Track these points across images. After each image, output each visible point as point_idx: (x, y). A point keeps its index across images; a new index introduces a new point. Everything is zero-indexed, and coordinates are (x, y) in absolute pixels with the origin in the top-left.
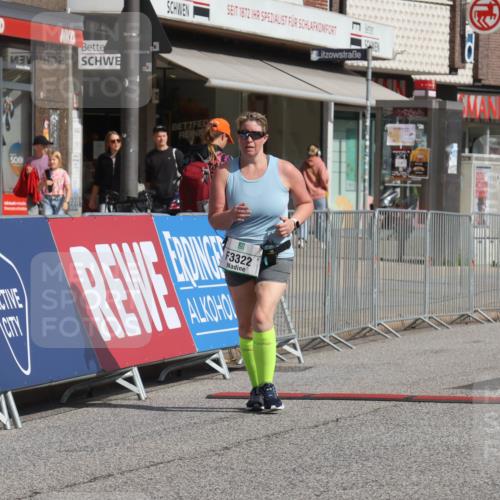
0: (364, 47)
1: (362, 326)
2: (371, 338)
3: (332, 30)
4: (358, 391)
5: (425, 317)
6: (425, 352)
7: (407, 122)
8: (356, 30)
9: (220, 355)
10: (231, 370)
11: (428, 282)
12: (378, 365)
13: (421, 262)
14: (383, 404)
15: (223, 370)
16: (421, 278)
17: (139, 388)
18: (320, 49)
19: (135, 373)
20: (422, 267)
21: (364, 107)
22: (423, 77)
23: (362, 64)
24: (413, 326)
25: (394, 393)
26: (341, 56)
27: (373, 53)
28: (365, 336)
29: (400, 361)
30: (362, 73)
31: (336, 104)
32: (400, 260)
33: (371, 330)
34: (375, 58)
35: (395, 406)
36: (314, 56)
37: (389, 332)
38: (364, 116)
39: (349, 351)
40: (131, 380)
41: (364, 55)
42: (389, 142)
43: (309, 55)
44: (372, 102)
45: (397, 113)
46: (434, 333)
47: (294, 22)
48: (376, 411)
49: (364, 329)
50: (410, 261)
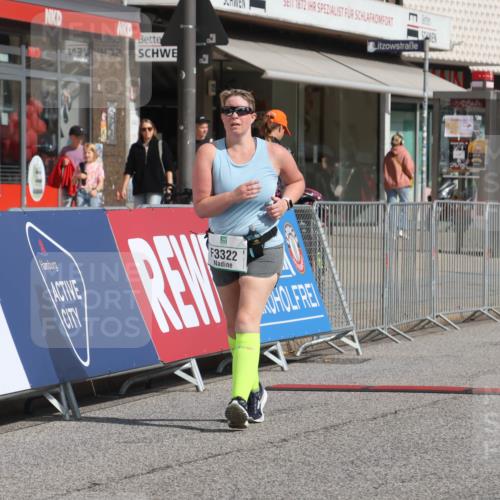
0: (420, 38)
1: (421, 318)
2: (431, 330)
3: (389, 21)
4: (416, 383)
5: (484, 309)
6: (484, 344)
7: (465, 113)
8: (413, 21)
9: (279, 347)
10: (289, 362)
11: (487, 273)
12: (438, 357)
13: (480, 254)
14: (442, 395)
15: (281, 362)
16: (479, 270)
17: (197, 379)
18: (377, 41)
19: (193, 364)
20: (480, 259)
21: (421, 99)
22: (481, 68)
23: (420, 55)
24: (472, 318)
25: (453, 385)
26: (398, 47)
27: (429, 44)
28: (423, 327)
29: (459, 354)
30: (419, 64)
31: (393, 96)
32: (458, 252)
33: (430, 322)
34: (432, 50)
35: (455, 398)
36: (371, 48)
37: (447, 324)
38: (422, 107)
39: (408, 343)
40: (189, 372)
41: (421, 45)
42: (447, 134)
43: (365, 47)
44: (429, 94)
45: (455, 105)
46: (493, 325)
47: (350, 14)
48: (435, 403)
49: (422, 321)
50: (469, 253)
